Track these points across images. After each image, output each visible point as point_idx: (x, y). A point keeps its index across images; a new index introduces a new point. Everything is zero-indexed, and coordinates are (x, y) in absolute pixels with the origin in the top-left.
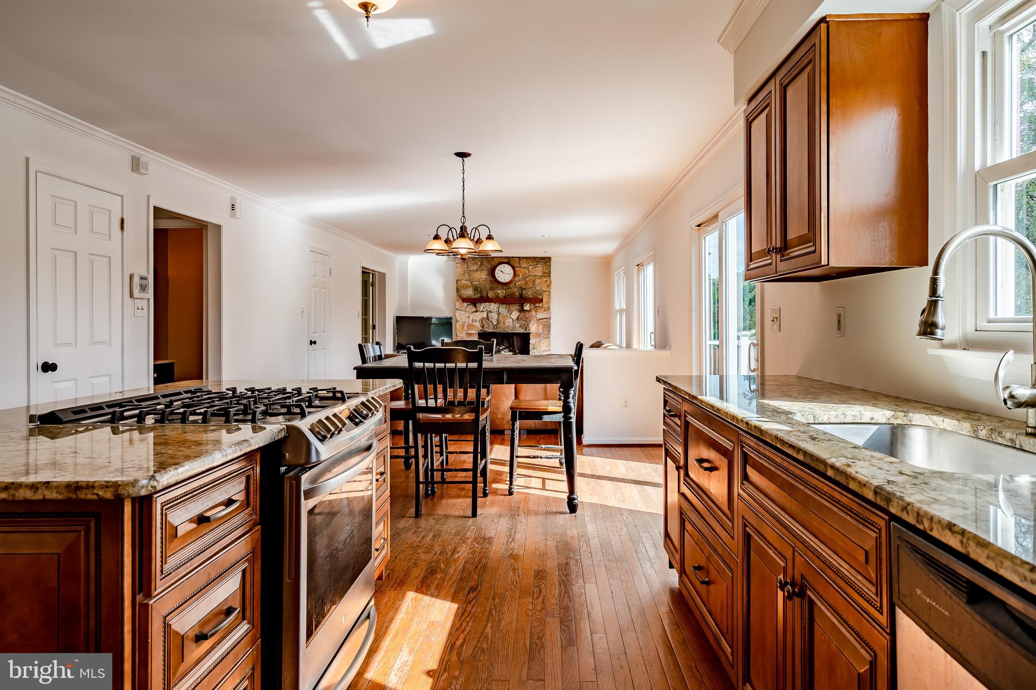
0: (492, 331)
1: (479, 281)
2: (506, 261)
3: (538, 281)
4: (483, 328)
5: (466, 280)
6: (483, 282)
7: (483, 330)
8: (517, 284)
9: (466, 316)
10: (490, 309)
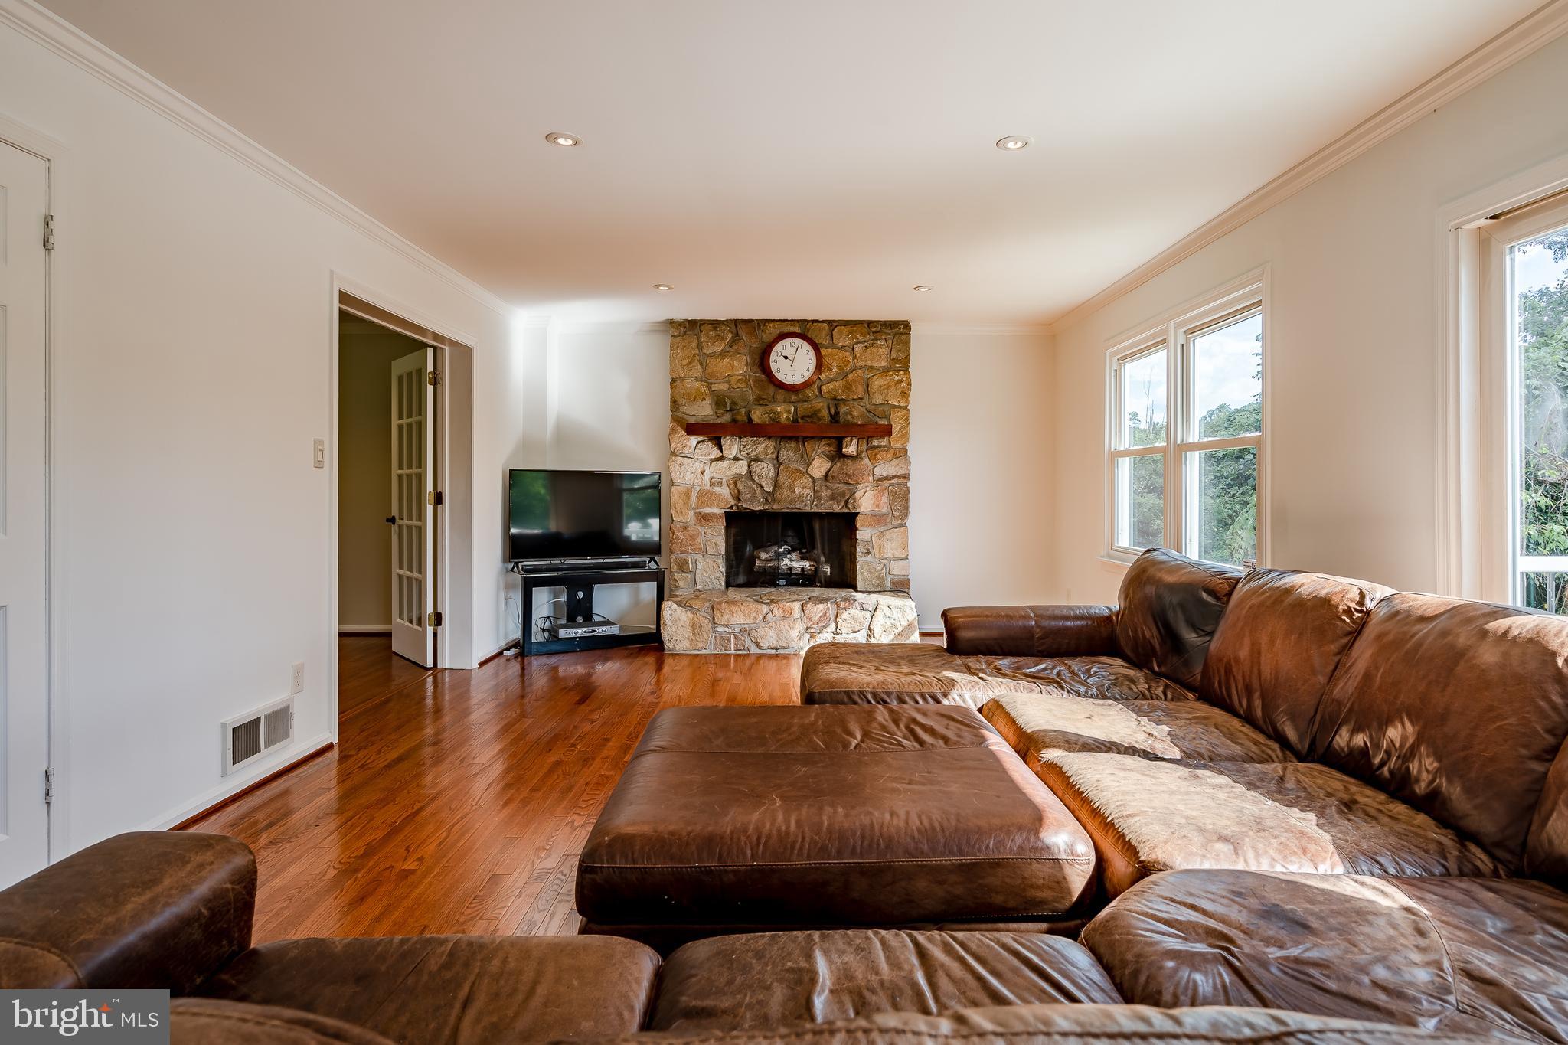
0: (760, 508)
1: (728, 382)
2: (797, 330)
3: (878, 382)
4: (739, 500)
5: (697, 379)
6: (740, 385)
7: (737, 506)
8: (824, 389)
9: (696, 470)
10: (754, 453)
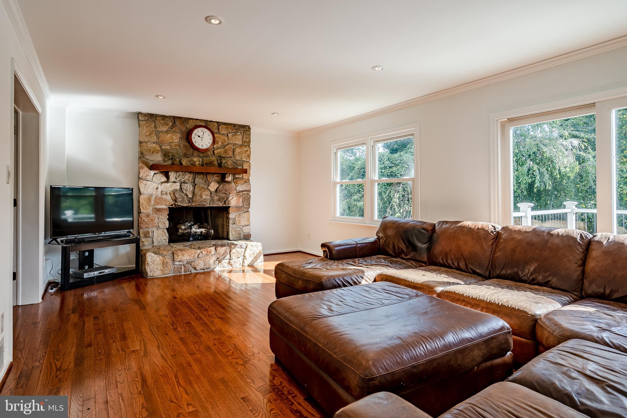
0: (186, 205)
1: (170, 145)
2: (203, 124)
3: (238, 150)
4: (176, 201)
5: (154, 143)
6: (176, 147)
7: (175, 205)
8: (215, 152)
9: (154, 187)
10: (183, 180)
